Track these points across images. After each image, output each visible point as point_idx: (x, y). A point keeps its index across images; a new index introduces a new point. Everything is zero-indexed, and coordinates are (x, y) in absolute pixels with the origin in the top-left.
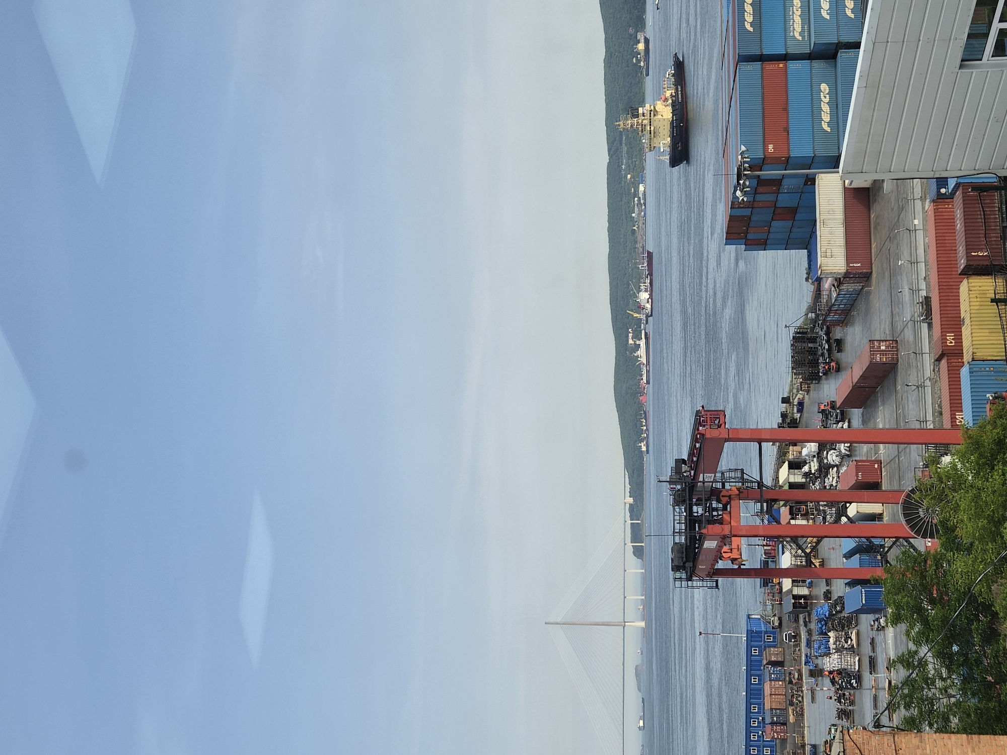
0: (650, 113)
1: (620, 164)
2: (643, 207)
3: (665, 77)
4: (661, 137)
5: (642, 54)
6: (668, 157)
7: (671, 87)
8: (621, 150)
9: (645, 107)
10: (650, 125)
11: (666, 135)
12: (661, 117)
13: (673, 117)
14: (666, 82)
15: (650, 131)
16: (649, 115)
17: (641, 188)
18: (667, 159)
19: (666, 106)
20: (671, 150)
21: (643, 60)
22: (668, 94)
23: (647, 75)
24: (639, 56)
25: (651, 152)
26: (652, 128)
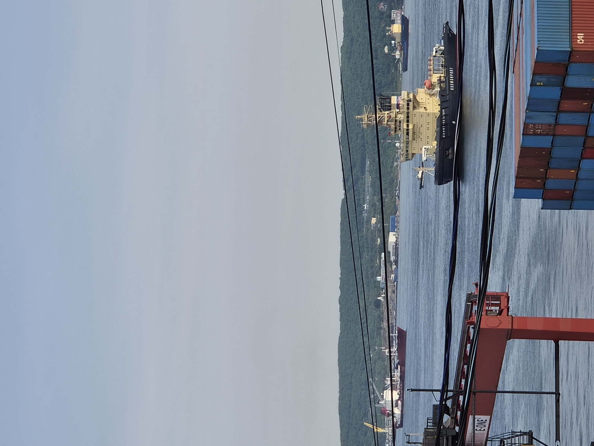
0: (408, 105)
1: (361, 202)
2: (394, 267)
3: (430, 55)
4: (424, 139)
5: (398, 39)
6: (433, 169)
7: (439, 70)
8: (363, 182)
9: (400, 95)
10: (408, 121)
11: (430, 138)
12: (425, 111)
13: (441, 112)
14: (432, 62)
15: (408, 130)
16: (406, 107)
17: (392, 238)
18: (431, 171)
19: (431, 95)
20: (438, 158)
21: (399, 48)
22: (435, 78)
23: (405, 69)
24: (393, 42)
25: (408, 162)
26: (411, 127)
